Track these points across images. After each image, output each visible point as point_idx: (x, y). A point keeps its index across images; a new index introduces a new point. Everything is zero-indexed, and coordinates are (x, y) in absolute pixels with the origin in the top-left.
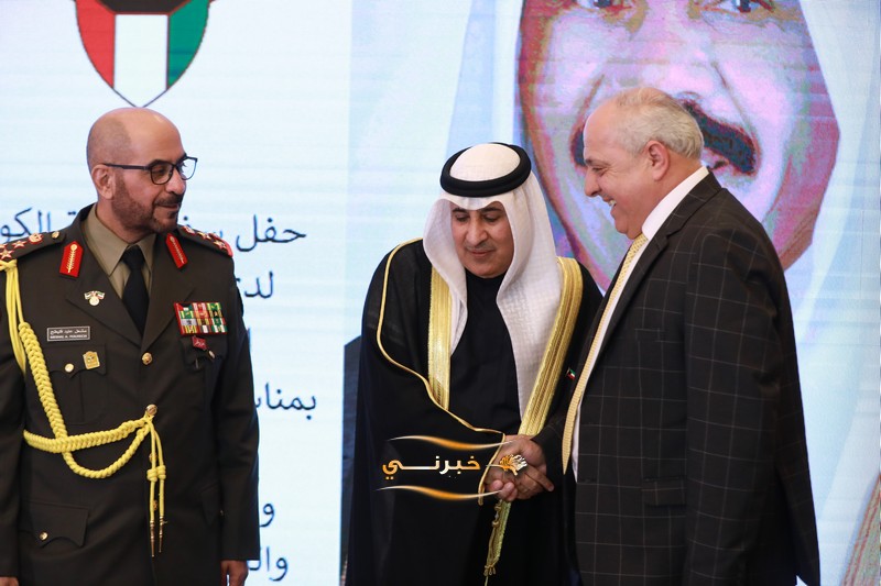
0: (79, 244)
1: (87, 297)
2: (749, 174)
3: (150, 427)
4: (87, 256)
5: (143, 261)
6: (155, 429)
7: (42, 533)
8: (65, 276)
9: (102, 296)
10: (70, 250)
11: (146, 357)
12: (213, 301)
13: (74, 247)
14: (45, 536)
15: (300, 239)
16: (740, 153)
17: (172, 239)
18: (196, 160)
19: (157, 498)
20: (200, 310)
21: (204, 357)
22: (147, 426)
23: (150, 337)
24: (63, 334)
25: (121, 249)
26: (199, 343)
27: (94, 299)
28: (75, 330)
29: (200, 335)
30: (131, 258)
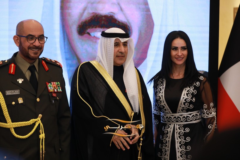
1: (18, 81)
4: (17, 68)
6: (41, 122)
8: (10, 74)
9: (23, 80)
10: (11, 66)
11: (38, 100)
12: (57, 82)
13: (13, 65)
17: (44, 62)
19: (42, 144)
20: (54, 84)
21: (55, 100)
22: (39, 121)
24: (11, 93)
25: (28, 65)
26: (54, 95)
27: (20, 81)
28: (14, 91)
29: (55, 92)
30: (32, 69)
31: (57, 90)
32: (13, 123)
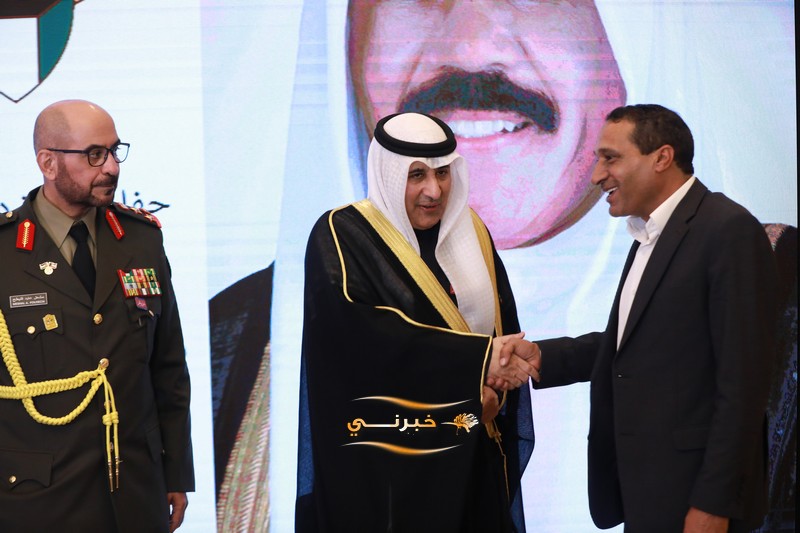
0: (31, 221)
1: (41, 267)
2: (552, 132)
3: (103, 378)
4: (39, 232)
5: (87, 233)
6: (108, 380)
7: (11, 476)
8: (22, 250)
9: (55, 265)
10: (23, 227)
11: (97, 318)
13: (27, 225)
14: (13, 479)
15: (164, 209)
16: (543, 114)
17: (110, 214)
18: (128, 145)
19: (112, 440)
20: (139, 275)
21: (146, 317)
22: (100, 377)
23: (99, 300)
24: (24, 301)
25: (68, 224)
26: (141, 304)
27: (49, 268)
28: (33, 297)
29: (141, 296)
30: (78, 233)
31: (148, 290)
32: (30, 385)
